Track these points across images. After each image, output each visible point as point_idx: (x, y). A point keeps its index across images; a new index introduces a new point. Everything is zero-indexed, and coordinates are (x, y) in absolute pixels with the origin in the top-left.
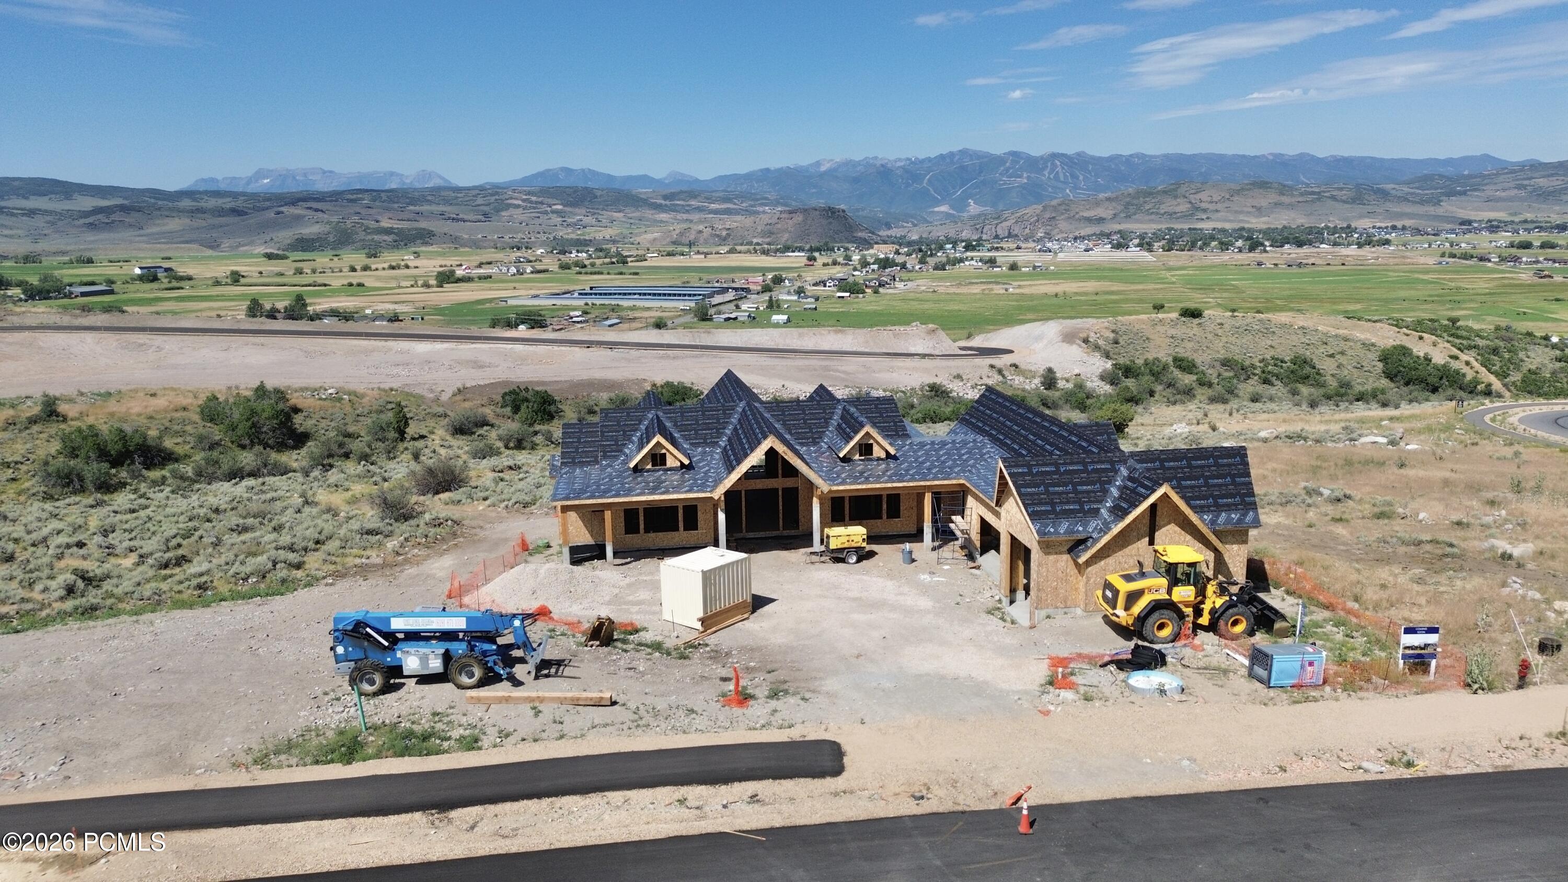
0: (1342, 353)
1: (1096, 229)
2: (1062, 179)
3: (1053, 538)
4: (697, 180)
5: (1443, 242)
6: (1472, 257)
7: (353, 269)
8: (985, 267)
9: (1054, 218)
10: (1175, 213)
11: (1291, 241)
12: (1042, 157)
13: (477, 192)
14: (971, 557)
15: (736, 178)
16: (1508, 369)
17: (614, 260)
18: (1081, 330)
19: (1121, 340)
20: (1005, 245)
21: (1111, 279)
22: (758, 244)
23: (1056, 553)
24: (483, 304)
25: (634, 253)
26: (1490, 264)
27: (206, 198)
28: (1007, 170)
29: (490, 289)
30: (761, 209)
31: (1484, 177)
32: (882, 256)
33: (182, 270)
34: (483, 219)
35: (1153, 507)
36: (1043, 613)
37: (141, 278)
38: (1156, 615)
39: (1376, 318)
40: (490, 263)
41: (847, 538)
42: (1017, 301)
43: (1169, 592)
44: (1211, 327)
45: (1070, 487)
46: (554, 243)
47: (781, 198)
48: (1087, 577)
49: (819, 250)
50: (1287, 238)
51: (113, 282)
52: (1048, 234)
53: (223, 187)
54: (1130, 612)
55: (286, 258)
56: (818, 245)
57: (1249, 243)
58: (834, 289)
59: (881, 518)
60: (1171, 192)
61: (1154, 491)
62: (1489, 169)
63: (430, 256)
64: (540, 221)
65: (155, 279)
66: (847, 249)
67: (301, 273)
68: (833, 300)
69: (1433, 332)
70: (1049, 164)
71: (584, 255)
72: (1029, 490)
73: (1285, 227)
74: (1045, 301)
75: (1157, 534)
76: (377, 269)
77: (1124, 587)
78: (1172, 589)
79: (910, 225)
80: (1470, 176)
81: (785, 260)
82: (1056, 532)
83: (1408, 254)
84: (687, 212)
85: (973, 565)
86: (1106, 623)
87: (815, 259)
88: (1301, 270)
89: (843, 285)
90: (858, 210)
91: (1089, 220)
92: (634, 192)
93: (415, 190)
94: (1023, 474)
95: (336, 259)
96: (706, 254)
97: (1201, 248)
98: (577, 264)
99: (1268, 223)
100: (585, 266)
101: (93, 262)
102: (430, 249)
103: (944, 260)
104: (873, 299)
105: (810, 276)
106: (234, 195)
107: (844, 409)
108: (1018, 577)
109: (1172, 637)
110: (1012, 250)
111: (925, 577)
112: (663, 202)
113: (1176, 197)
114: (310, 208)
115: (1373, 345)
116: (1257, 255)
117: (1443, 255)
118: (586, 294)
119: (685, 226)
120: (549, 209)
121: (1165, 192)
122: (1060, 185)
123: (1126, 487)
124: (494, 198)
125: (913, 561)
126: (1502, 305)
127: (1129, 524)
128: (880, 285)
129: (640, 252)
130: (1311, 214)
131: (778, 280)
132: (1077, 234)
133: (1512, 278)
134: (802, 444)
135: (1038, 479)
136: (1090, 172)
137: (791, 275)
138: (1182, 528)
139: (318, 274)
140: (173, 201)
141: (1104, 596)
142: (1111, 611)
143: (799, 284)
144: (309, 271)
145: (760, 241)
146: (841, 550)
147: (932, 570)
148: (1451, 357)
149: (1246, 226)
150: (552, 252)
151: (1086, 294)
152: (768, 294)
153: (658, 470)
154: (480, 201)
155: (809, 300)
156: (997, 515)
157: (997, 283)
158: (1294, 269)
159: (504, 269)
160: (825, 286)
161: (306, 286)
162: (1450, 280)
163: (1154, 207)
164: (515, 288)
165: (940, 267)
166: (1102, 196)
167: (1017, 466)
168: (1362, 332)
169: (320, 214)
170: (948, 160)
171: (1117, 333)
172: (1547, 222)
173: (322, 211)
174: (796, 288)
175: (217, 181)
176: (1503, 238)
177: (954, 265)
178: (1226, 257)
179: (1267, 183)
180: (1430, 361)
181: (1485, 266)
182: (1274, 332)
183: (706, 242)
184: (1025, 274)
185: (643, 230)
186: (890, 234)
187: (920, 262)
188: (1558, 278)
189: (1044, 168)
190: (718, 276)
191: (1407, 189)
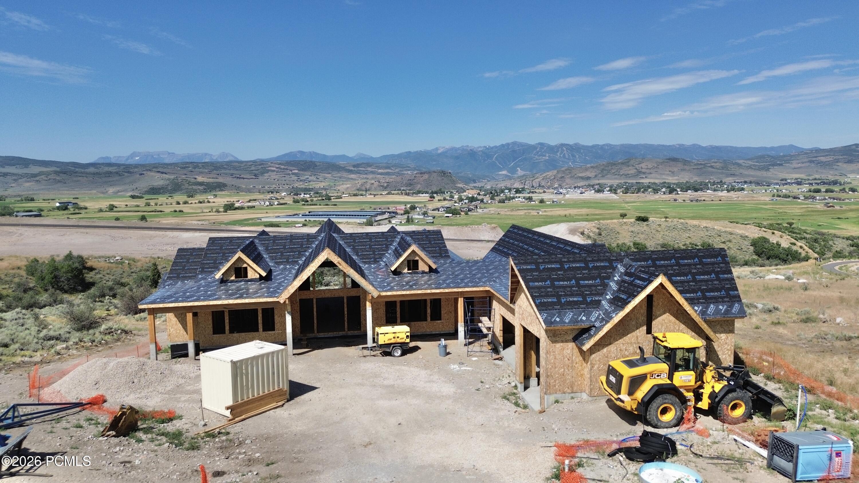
0: (730, 241)
1: (586, 183)
2: (567, 157)
3: (559, 327)
4: (372, 158)
5: (773, 189)
6: (789, 197)
7: (178, 203)
8: (526, 201)
9: (563, 177)
10: (628, 174)
11: (691, 188)
12: (556, 146)
13: (252, 163)
14: (496, 350)
15: (393, 156)
16: (824, 250)
17: (324, 198)
18: (580, 227)
19: (602, 234)
20: (537, 191)
21: (595, 208)
22: (403, 190)
23: (562, 342)
24: (248, 221)
25: (336, 194)
26: (799, 201)
27: (103, 167)
28: (538, 152)
29: (253, 213)
30: (406, 173)
31: (792, 156)
32: (470, 196)
33: (82, 204)
34: (254, 177)
35: (650, 297)
36: (552, 398)
37: (58, 208)
38: (659, 400)
39: (746, 223)
40: (255, 200)
41: (393, 335)
42: (544, 219)
43: (671, 377)
44: (654, 226)
45: (573, 282)
46: (292, 190)
47: (417, 167)
48: (591, 364)
49: (436, 193)
50: (689, 187)
51: (42, 211)
52: (560, 185)
53: (113, 161)
54: (634, 397)
55: (143, 198)
56: (435, 190)
57: (668, 189)
58: (444, 212)
59: (426, 320)
60: (626, 163)
61: (651, 282)
62: (793, 153)
63: (222, 196)
64: (285, 178)
65: (66, 208)
66: (451, 193)
67: (149, 205)
68: (443, 218)
69: (779, 230)
70: (560, 149)
71: (308, 196)
72: (536, 284)
73: (687, 182)
74: (560, 219)
75: (654, 323)
76: (192, 203)
77: (627, 372)
78: (673, 374)
79: (486, 181)
80: (784, 156)
81: (418, 198)
82: (562, 322)
83: (755, 195)
84: (366, 174)
85: (497, 357)
86: (610, 407)
87: (434, 198)
88: (698, 203)
89: (448, 210)
90: (458, 173)
91: (582, 178)
92: (337, 163)
93: (218, 162)
94: (531, 270)
95: (170, 198)
96: (375, 195)
97: (643, 192)
98: (303, 200)
99: (678, 180)
100: (308, 201)
101: (34, 200)
102: (223, 193)
103: (504, 198)
104: (464, 217)
105: (431, 206)
106: (118, 165)
107: (402, 238)
108: (531, 365)
109: (674, 422)
110: (541, 193)
111: (455, 367)
112: (353, 169)
113: (628, 166)
114: (159, 172)
115: (747, 237)
116: (673, 196)
117: (773, 196)
118: (306, 215)
119: (365, 181)
120: (290, 172)
121: (622, 163)
122: (565, 160)
123: (623, 281)
124: (261, 166)
125: (448, 353)
126: (810, 221)
127: (628, 313)
128: (469, 211)
129: (339, 194)
130: (701, 175)
131: (413, 208)
132: (576, 185)
133: (812, 207)
134: (365, 263)
135: (545, 275)
136: (582, 154)
137: (420, 206)
138: (677, 318)
139: (158, 206)
140: (85, 169)
141: (608, 382)
142: (616, 396)
143: (425, 210)
144: (153, 204)
145: (405, 188)
146: (388, 345)
147: (463, 361)
148: (791, 244)
149: (667, 181)
150: (290, 194)
151: (582, 215)
152: (407, 215)
153: (241, 281)
154: (253, 168)
155: (430, 218)
156: (512, 311)
157: (533, 209)
158: (694, 203)
159: (262, 203)
160: (439, 211)
161: (150, 212)
162: (779, 208)
163: (617, 171)
164: (267, 213)
165: (502, 201)
166: (589, 165)
167: (526, 263)
168: (740, 230)
169: (164, 175)
170: (506, 147)
171: (600, 229)
172: (827, 180)
173: (166, 173)
174: (422, 212)
175: (110, 158)
176: (805, 188)
177: (510, 200)
178: (657, 197)
179: (677, 159)
180: (780, 245)
181: (797, 201)
182: (690, 230)
183: (376, 189)
184: (548, 205)
185: (341, 183)
186: (475, 185)
187: (491, 199)
188: (837, 207)
189: (557, 152)
190: (380, 206)
191: (751, 163)
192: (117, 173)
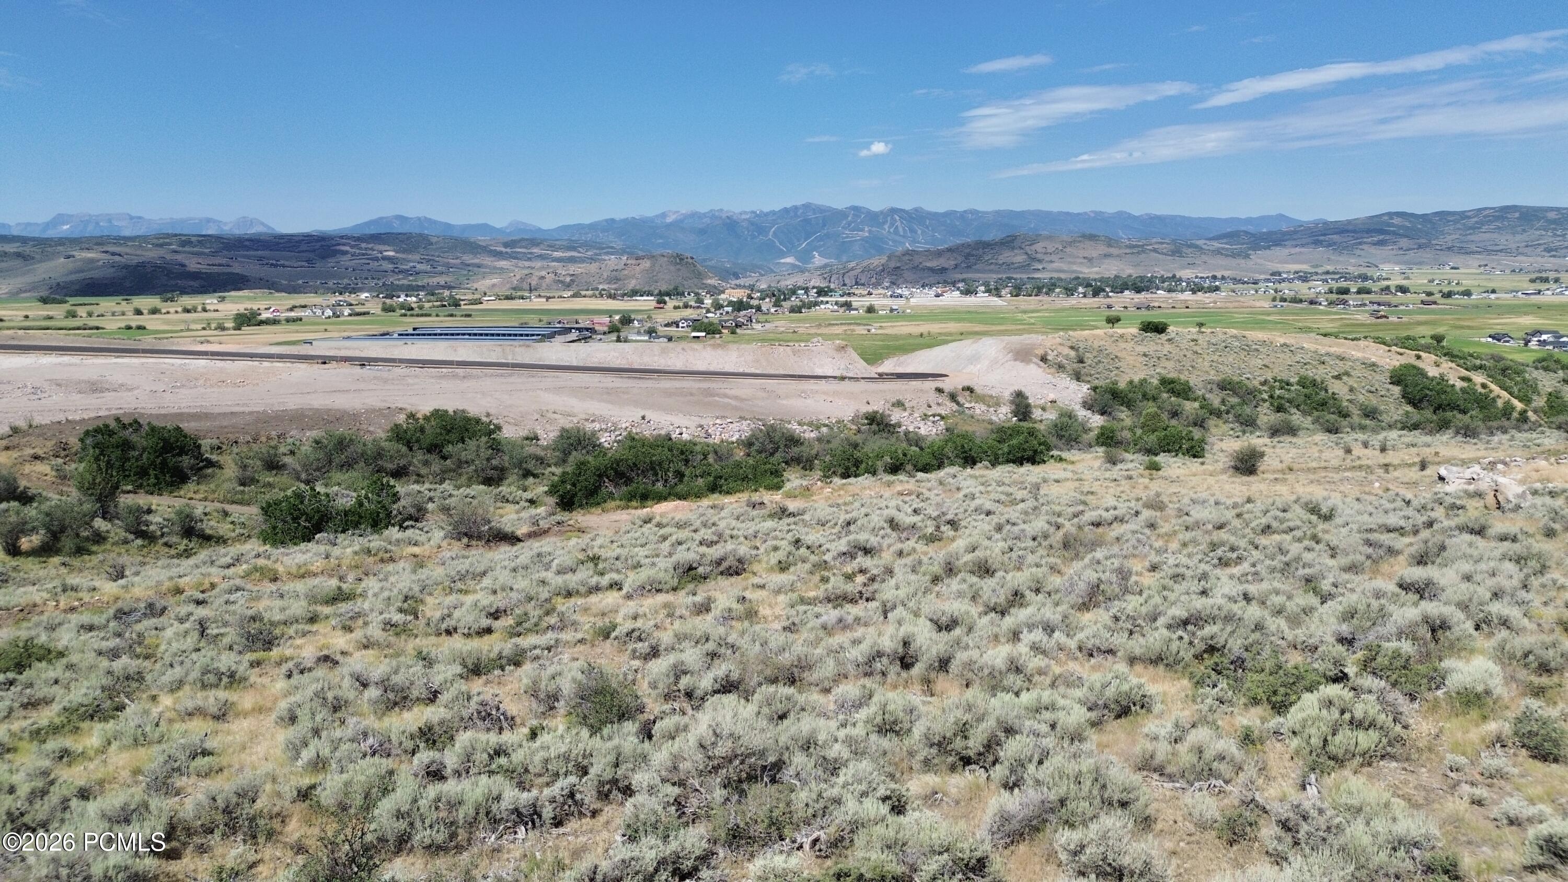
0: (1347, 374)
1: (942, 278)
2: (901, 233)
4: (539, 229)
5: (1266, 289)
6: (1301, 301)
7: (138, 312)
8: (841, 310)
9: (898, 267)
10: (1012, 264)
11: (1130, 287)
12: (882, 212)
13: (301, 238)
15: (579, 227)
17: (445, 303)
18: (1034, 346)
19: (1085, 359)
20: (856, 292)
21: (970, 321)
22: (604, 289)
25: (470, 297)
26: (1322, 307)
28: (849, 224)
29: (297, 332)
30: (607, 258)
31: (1283, 234)
32: (735, 300)
34: (306, 264)
40: (304, 307)
42: (882, 341)
44: (1184, 343)
46: (383, 288)
47: (628, 247)
49: (668, 294)
50: (1126, 285)
52: (895, 282)
53: (15, 232)
55: (66, 302)
56: (666, 289)
57: (1090, 289)
58: (689, 330)
60: (1007, 244)
62: (1286, 228)
63: (235, 301)
64: (369, 266)
66: (697, 294)
67: (74, 316)
68: (688, 340)
69: (1426, 350)
70: (889, 219)
71: (414, 299)
73: (1118, 276)
74: (911, 341)
76: (168, 313)
79: (757, 275)
80: (1270, 233)
81: (633, 303)
83: (1241, 299)
84: (530, 259)
87: (665, 303)
88: (1151, 313)
89: (697, 325)
90: (706, 259)
91: (933, 270)
92: (473, 239)
93: (233, 236)
95: (123, 303)
96: (548, 298)
97: (1047, 294)
98: (402, 306)
99: (1102, 272)
100: (412, 309)
102: (240, 293)
103: (799, 304)
104: (730, 339)
105: (661, 318)
106: (24, 240)
110: (864, 296)
112: (503, 250)
113: (1013, 248)
114: (106, 252)
115: (1374, 365)
116: (1103, 300)
117: (1274, 300)
118: (407, 335)
119: (526, 272)
120: (379, 255)
121: (1002, 244)
122: (897, 238)
124: (319, 244)
128: (737, 326)
129: (476, 296)
130: (1138, 265)
131: (626, 321)
132: (923, 282)
133: (1351, 319)
136: (927, 227)
137: (640, 317)
139: (94, 318)
143: (649, 325)
144: (84, 315)
145: (606, 287)
148: (1465, 379)
149: (1083, 275)
150: (378, 296)
152: (616, 334)
154: (304, 247)
155: (661, 340)
157: (859, 324)
158: (1144, 312)
159: (319, 312)
160: (678, 326)
163: (992, 258)
164: (326, 330)
165: (795, 310)
166: (942, 248)
168: (1351, 351)
169: (117, 259)
170: (792, 214)
171: (1077, 350)
172: (1348, 273)
173: (120, 256)
174: (646, 328)
175: (10, 226)
176: (1320, 287)
177: (810, 308)
178: (1072, 301)
179: (1095, 236)
180: (1448, 382)
181: (1320, 309)
183: (549, 288)
184: (882, 317)
185: (480, 276)
186: (738, 282)
187: (775, 306)
188: (1393, 319)
189: (884, 223)
190: (560, 318)
191: (1216, 244)
192: (18, 255)
